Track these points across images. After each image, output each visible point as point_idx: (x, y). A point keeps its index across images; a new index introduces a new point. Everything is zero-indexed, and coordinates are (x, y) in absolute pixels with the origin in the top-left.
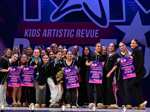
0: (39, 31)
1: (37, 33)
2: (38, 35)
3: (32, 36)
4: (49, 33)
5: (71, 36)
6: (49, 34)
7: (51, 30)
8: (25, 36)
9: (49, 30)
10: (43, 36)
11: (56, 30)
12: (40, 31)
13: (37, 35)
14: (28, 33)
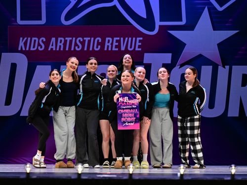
0: (42, 40)
1: (39, 44)
2: (41, 48)
3: (31, 49)
4: (59, 44)
6: (60, 46)
7: (63, 39)
8: (20, 49)
9: (59, 39)
10: (49, 49)
11: (71, 39)
12: (44, 40)
13: (39, 47)
14: (25, 44)
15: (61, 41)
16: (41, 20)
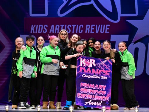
1: (44, 29)
2: (45, 31)
3: (38, 32)
4: (56, 29)
5: (80, 32)
7: (59, 26)
8: (31, 32)
9: (57, 26)
10: (50, 32)
12: (47, 26)
13: (44, 31)
14: (35, 29)
15: (57, 27)
16: (45, 13)
